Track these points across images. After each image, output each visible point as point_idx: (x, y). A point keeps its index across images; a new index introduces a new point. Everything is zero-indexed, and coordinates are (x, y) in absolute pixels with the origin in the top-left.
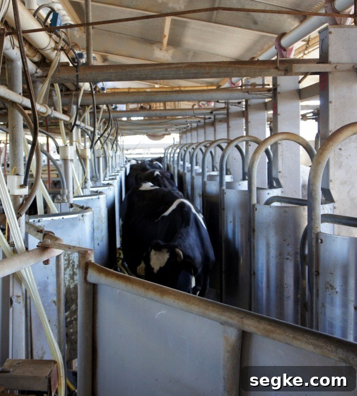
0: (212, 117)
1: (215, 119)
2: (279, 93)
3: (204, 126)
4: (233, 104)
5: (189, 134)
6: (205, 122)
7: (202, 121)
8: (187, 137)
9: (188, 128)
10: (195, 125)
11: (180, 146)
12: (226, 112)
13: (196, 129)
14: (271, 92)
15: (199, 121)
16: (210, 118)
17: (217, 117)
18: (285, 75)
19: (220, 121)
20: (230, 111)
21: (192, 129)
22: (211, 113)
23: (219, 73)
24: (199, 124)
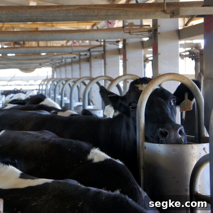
0: (88, 54)
1: (90, 55)
2: (159, 33)
3: (79, 62)
4: (111, 43)
5: (63, 69)
6: (80, 58)
7: (77, 57)
8: (60, 71)
9: (62, 63)
10: (69, 60)
11: (53, 79)
12: (102, 49)
13: (71, 64)
14: (151, 33)
15: (75, 57)
16: (86, 55)
17: (92, 54)
18: (171, 17)
19: (96, 58)
20: (106, 48)
21: (66, 65)
22: (89, 50)
23: (107, 15)
24: (74, 60)
